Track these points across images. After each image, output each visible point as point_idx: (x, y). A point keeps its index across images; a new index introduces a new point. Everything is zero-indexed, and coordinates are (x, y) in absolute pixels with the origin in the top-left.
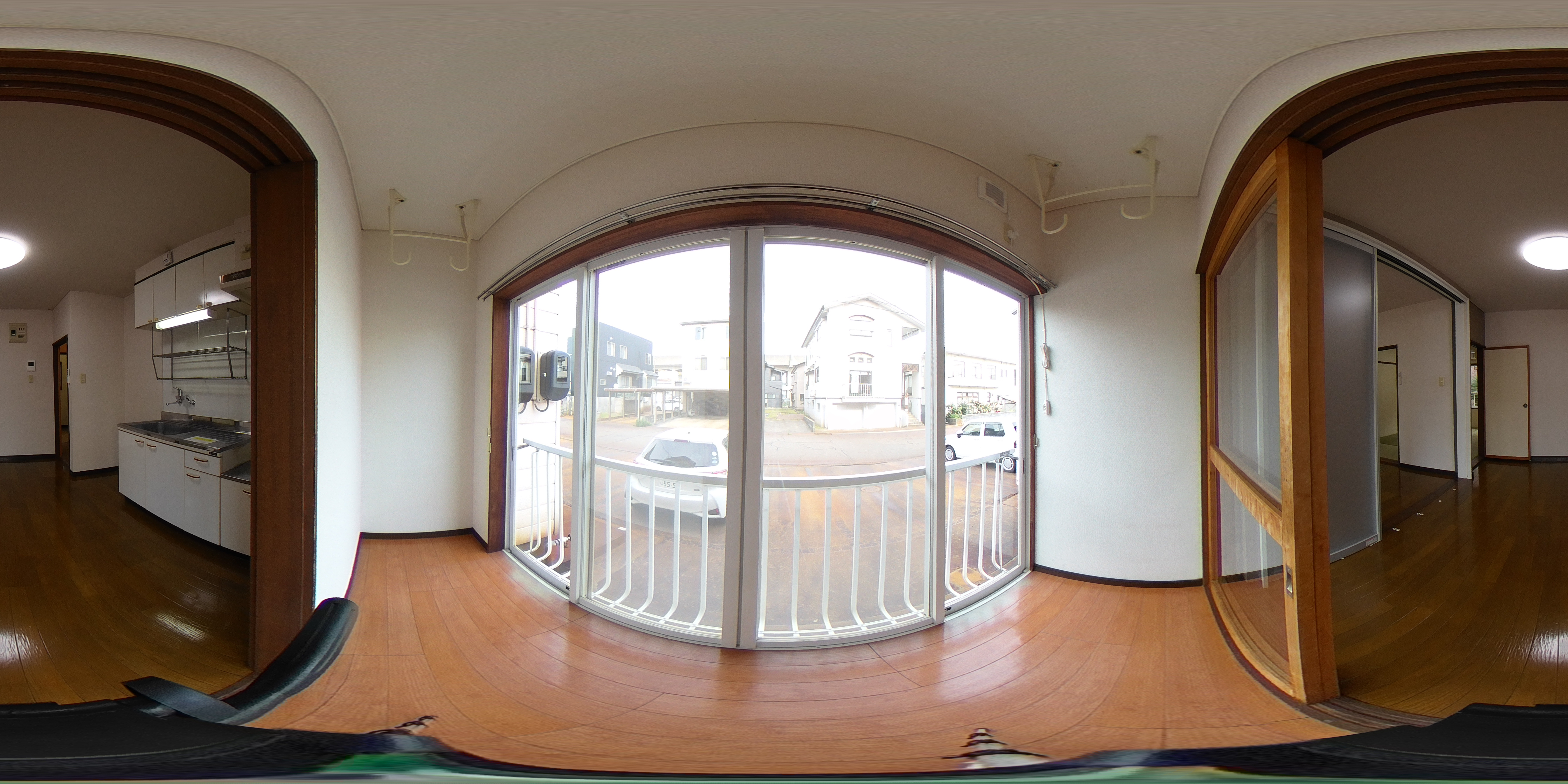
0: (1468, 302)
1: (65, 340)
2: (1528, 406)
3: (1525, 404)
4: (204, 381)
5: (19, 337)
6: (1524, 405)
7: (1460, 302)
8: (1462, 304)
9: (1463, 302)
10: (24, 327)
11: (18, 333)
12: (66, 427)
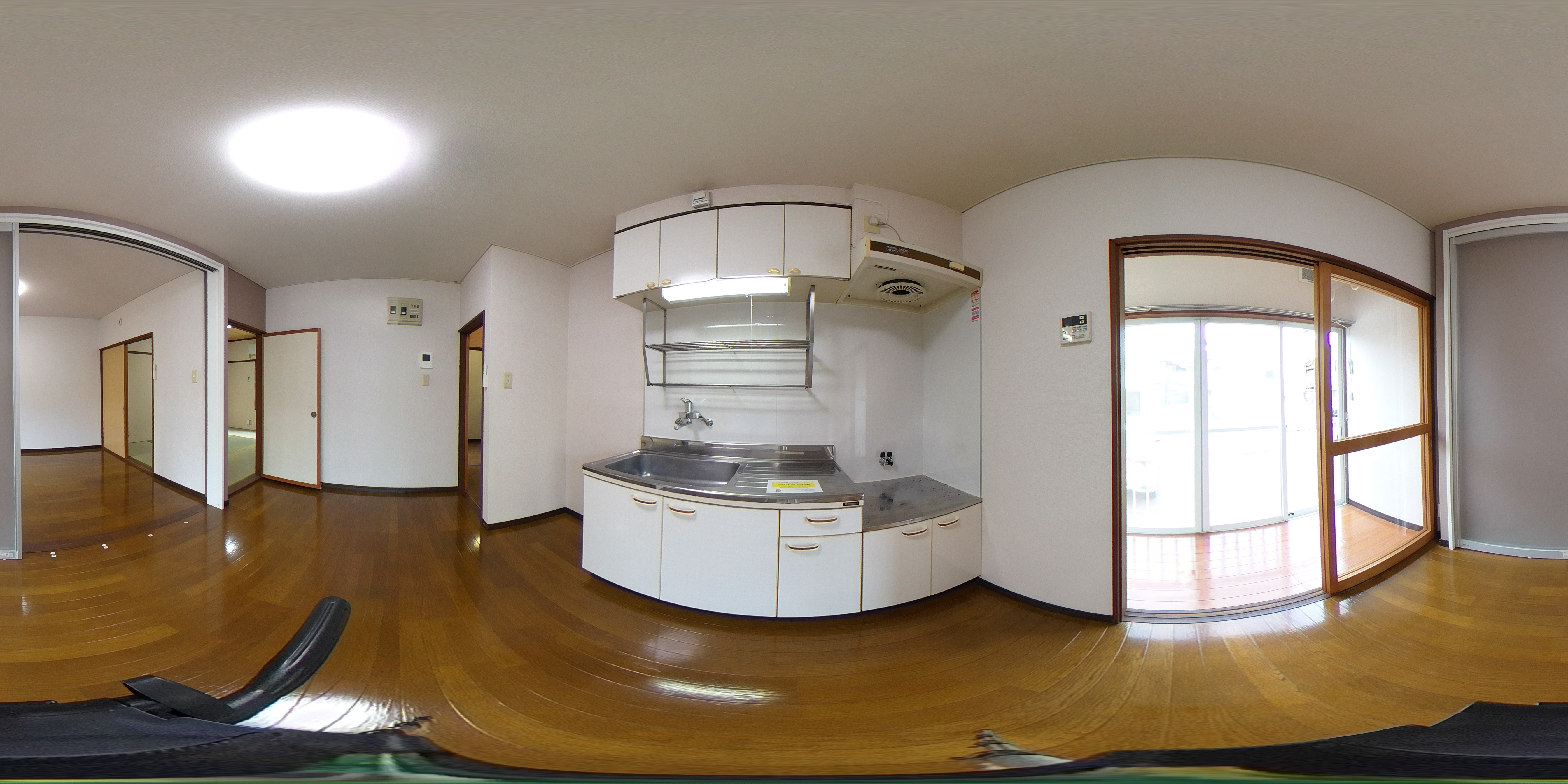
0: (221, 268)
1: (478, 322)
2: (317, 415)
3: (314, 412)
4: (732, 390)
5: (411, 317)
6: (312, 414)
7: (212, 271)
8: (215, 273)
9: (216, 270)
10: (419, 304)
11: (411, 311)
12: (478, 442)
